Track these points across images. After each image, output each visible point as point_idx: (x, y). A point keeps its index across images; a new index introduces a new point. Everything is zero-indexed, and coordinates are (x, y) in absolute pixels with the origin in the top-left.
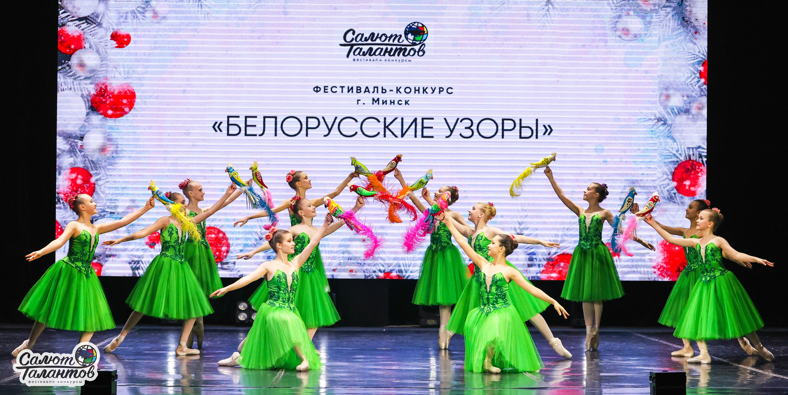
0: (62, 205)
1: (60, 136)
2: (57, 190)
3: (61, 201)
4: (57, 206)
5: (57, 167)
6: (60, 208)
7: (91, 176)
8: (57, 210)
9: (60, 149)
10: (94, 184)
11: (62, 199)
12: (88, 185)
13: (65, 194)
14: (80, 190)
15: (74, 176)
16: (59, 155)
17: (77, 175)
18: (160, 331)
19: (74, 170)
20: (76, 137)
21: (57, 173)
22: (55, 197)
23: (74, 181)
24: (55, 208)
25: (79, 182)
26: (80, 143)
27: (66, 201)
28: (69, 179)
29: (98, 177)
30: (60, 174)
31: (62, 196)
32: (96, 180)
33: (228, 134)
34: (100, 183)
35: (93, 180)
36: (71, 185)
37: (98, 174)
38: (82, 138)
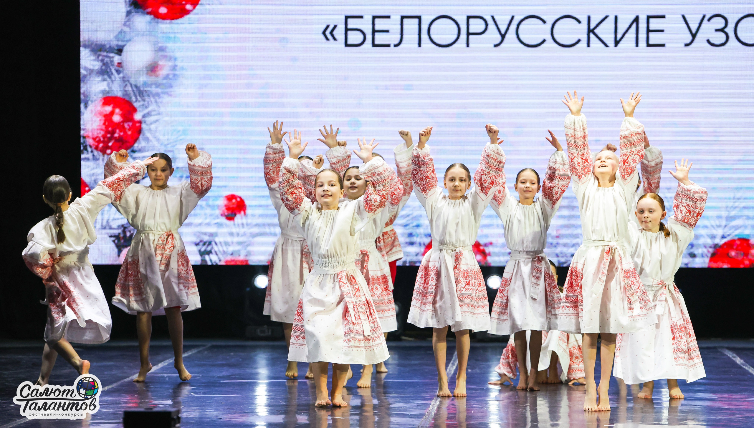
0: (90, 155)
1: (85, 47)
2: (82, 132)
3: (89, 149)
4: (83, 156)
5: (82, 96)
6: (87, 159)
7: (135, 110)
8: (82, 163)
9: (86, 69)
10: (140, 122)
11: (90, 146)
12: (131, 124)
13: (94, 139)
14: (117, 131)
15: (108, 109)
16: (85, 76)
17: (114, 108)
18: (244, 347)
19: (108, 100)
20: (111, 50)
21: (82, 106)
22: (79, 143)
23: (108, 118)
24: (79, 160)
25: (117, 118)
26: (117, 59)
27: (97, 148)
28: (100, 113)
29: (146, 111)
30: (86, 107)
31: (90, 141)
32: (144, 117)
33: (347, 45)
34: (149, 119)
35: (138, 116)
36: (104, 124)
37: (146, 107)
38: (120, 51)
